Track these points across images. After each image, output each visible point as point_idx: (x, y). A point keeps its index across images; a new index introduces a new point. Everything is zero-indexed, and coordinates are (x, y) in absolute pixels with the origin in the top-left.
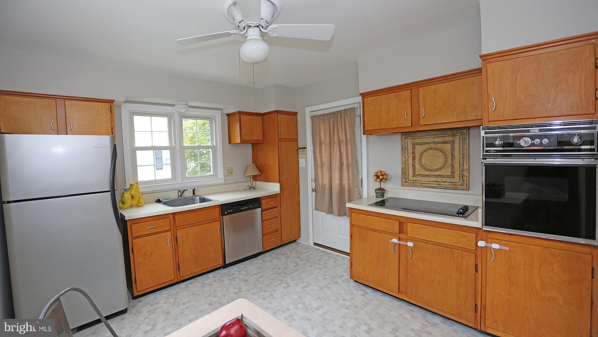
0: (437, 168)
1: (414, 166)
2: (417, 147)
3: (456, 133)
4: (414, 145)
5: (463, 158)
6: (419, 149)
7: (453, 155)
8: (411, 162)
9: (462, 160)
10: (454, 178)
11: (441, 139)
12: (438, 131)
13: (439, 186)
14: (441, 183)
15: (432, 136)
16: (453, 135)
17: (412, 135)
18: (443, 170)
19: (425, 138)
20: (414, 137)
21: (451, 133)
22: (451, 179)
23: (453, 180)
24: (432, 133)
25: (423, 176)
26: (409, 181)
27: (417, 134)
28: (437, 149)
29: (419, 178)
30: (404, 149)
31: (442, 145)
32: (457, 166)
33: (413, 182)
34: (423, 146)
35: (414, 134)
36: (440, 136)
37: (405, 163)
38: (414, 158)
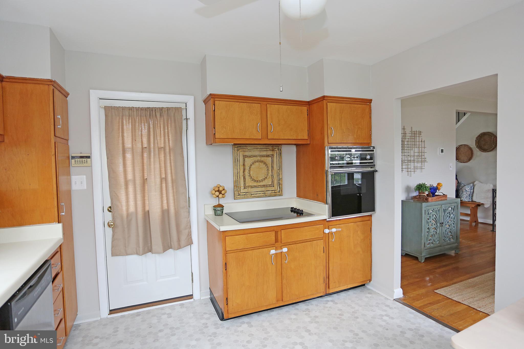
0: (262, 178)
1: (244, 178)
2: (246, 159)
3: (275, 149)
4: (245, 157)
5: (279, 170)
6: (249, 161)
7: (272, 167)
8: (241, 173)
9: (278, 170)
10: (274, 186)
11: (265, 153)
12: (263, 145)
13: (264, 195)
14: (266, 192)
15: (259, 150)
16: (273, 150)
17: (244, 147)
18: (266, 180)
19: (253, 151)
20: (244, 150)
21: (271, 148)
22: (271, 187)
23: (273, 189)
24: (259, 147)
25: (252, 187)
26: (241, 194)
27: (247, 147)
28: (262, 162)
29: (250, 190)
30: (236, 161)
31: (265, 158)
32: (275, 176)
33: (245, 194)
34: (252, 158)
35: (245, 147)
36: (264, 150)
37: (236, 175)
38: (244, 170)
